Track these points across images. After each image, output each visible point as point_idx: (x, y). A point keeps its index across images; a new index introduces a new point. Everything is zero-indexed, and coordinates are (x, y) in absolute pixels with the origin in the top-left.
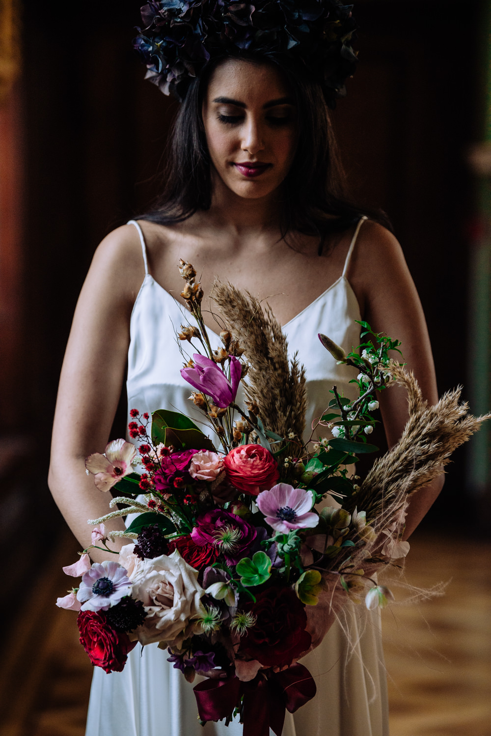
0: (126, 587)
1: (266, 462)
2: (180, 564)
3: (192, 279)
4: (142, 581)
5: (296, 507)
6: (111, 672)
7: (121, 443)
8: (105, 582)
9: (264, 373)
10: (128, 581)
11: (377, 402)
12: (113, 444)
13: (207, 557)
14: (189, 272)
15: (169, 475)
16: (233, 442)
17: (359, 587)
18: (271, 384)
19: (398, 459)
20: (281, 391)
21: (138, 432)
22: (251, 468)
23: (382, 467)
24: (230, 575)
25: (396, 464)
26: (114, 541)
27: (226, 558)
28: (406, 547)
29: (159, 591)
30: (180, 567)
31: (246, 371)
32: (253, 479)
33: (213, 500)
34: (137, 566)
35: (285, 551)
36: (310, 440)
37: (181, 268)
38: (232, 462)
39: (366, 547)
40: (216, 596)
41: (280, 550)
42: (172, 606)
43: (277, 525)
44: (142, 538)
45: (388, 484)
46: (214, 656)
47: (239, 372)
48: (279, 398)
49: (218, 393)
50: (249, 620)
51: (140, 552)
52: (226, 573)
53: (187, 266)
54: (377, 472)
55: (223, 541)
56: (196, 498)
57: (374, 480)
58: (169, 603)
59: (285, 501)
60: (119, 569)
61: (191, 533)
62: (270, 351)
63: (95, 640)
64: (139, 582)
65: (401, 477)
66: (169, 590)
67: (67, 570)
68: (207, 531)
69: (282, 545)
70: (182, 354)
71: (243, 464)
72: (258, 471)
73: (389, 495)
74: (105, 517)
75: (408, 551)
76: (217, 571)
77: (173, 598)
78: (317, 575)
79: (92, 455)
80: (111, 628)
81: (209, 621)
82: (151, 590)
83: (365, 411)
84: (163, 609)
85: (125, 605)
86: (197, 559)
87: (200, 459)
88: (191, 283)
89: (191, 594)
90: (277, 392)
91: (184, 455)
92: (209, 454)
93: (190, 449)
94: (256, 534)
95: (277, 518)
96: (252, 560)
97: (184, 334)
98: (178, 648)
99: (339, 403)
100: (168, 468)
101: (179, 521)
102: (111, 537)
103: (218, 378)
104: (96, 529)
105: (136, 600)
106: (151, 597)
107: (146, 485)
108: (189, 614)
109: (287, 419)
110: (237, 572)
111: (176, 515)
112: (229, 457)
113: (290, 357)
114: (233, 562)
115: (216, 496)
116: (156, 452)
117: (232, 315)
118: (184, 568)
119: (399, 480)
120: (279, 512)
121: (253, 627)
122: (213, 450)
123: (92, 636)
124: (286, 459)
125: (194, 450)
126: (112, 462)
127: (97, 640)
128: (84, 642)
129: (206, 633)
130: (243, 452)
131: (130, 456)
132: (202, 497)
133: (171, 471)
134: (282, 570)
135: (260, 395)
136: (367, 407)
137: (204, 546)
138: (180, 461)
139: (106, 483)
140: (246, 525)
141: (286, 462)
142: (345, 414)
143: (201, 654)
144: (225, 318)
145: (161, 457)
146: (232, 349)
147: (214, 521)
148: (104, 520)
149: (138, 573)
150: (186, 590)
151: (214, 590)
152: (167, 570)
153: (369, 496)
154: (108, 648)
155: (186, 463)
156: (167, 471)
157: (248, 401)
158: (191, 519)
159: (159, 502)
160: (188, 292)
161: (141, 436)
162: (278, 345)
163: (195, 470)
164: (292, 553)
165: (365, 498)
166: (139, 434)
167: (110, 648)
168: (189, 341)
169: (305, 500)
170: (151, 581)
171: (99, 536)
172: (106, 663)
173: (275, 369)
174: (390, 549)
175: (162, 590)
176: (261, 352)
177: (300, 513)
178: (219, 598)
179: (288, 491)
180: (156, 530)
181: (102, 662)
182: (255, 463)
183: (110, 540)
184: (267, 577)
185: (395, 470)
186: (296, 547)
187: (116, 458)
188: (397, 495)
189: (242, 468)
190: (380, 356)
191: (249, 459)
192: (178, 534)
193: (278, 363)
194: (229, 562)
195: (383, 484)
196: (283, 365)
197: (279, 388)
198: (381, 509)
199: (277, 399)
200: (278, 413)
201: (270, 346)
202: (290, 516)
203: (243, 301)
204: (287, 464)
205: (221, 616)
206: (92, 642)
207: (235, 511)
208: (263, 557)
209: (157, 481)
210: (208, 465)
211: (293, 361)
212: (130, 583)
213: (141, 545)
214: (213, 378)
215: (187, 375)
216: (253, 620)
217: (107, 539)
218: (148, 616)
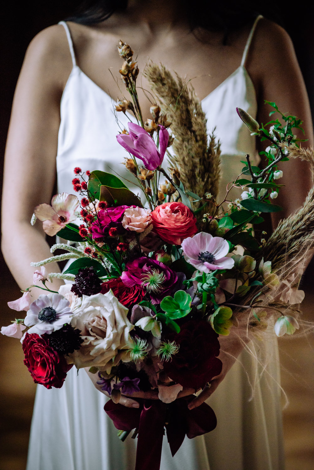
0: (68, 316)
1: (187, 217)
2: (113, 302)
3: (130, 58)
4: (80, 314)
5: (214, 252)
6: (51, 388)
7: (65, 196)
8: (49, 311)
9: (187, 144)
10: (70, 311)
11: (281, 171)
12: (58, 197)
13: (135, 297)
14: (127, 52)
15: (105, 226)
16: (159, 202)
17: (263, 326)
18: (193, 153)
19: (301, 219)
20: (200, 160)
21: (81, 187)
22: (175, 221)
23: (287, 226)
24: (154, 312)
25: (300, 224)
26: (52, 281)
27: (151, 297)
28: (301, 295)
29: (94, 324)
30: (113, 304)
31: (172, 141)
32: (176, 230)
33: (140, 249)
34: (74, 302)
35: (204, 289)
36: (225, 200)
37: (120, 48)
38: (158, 216)
39: (270, 293)
40: (144, 328)
41: (200, 288)
42: (105, 337)
43: (199, 266)
44: (79, 277)
45: (292, 240)
46: (139, 382)
47: (166, 142)
48: (198, 166)
49: (149, 157)
50: (173, 348)
51: (78, 291)
52: (151, 310)
53: (126, 47)
54: (283, 230)
55: (149, 283)
56: (126, 246)
57: (279, 237)
58: (103, 334)
59: (205, 247)
60: (62, 301)
61: (121, 276)
62: (194, 125)
63: (38, 361)
64: (78, 315)
65: (303, 235)
66: (103, 323)
67: (12, 305)
68: (135, 274)
69: (201, 284)
70: (118, 124)
71: (168, 218)
72: (180, 224)
73: (292, 250)
74: (46, 260)
75: (303, 298)
76: (144, 308)
77: (106, 331)
78: (229, 312)
79: (40, 205)
80: (53, 350)
81: (137, 351)
82: (87, 322)
83: (271, 179)
84: (97, 339)
85: (66, 331)
86: (126, 298)
87: (131, 213)
88: (129, 62)
89: (121, 327)
90: (197, 160)
91: (117, 209)
92: (138, 209)
93: (121, 205)
94: (177, 278)
95: (198, 261)
96: (173, 298)
97: (120, 106)
98: (108, 373)
99: (250, 170)
100: (103, 220)
101: (110, 266)
102: (50, 278)
103: (149, 143)
104: (37, 271)
105: (75, 328)
106: (88, 329)
107: (84, 232)
108: (119, 345)
109: (205, 185)
110: (161, 308)
111: (107, 261)
112: (155, 212)
113: (209, 132)
114: (157, 302)
115: (143, 246)
116: (94, 205)
117: (162, 92)
118: (116, 306)
119: (301, 238)
120: (200, 256)
121: (176, 354)
122: (141, 206)
123: (36, 357)
124: (205, 215)
125: (126, 206)
126: (57, 211)
127: (40, 361)
128: (28, 363)
129: (134, 360)
130: (168, 208)
131: (73, 206)
132: (132, 246)
133: (106, 222)
134: (200, 307)
135: (182, 163)
136: (273, 176)
137: (132, 288)
138: (114, 214)
139: (53, 228)
140: (169, 271)
141: (204, 218)
142: (255, 180)
143: (127, 379)
144: (155, 94)
145: (99, 210)
146: (161, 121)
147: (141, 266)
148: (45, 263)
149: (76, 308)
150: (117, 324)
151: (143, 323)
152: (102, 306)
153: (274, 251)
154: (50, 367)
155: (120, 216)
156: (102, 222)
157: (171, 167)
158: (121, 265)
159: (94, 249)
160: (125, 69)
161: (83, 190)
162: (199, 120)
163: (127, 223)
164: (211, 290)
165: (271, 253)
166: (82, 188)
167: (52, 367)
168: (124, 112)
169: (222, 247)
170: (88, 315)
171: (40, 277)
172: (47, 379)
173: (197, 141)
174: (288, 296)
175: (97, 323)
176: (185, 125)
177: (218, 257)
178: (147, 330)
179: (208, 239)
180: (92, 271)
181: (43, 379)
182: (178, 218)
183: (49, 280)
184: (188, 311)
185: (298, 229)
186: (214, 286)
187: (61, 209)
188: (299, 251)
189: (167, 221)
190: (285, 132)
191: (173, 214)
192: (108, 277)
193: (199, 135)
194: (154, 301)
195: (287, 241)
196: (203, 138)
197: (199, 157)
198: (284, 261)
199: (196, 167)
200: (197, 178)
201: (193, 120)
202: (210, 259)
203: (172, 80)
204: (205, 219)
205: (147, 347)
206: (35, 363)
207: (159, 258)
208: (183, 295)
209: (93, 231)
210: (139, 218)
211: (212, 136)
212: (71, 313)
213: (78, 284)
214: (145, 143)
215: (122, 140)
216: (176, 349)
217: (46, 279)
218: (84, 344)
